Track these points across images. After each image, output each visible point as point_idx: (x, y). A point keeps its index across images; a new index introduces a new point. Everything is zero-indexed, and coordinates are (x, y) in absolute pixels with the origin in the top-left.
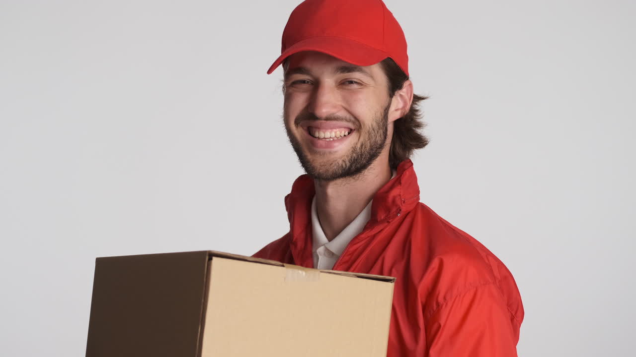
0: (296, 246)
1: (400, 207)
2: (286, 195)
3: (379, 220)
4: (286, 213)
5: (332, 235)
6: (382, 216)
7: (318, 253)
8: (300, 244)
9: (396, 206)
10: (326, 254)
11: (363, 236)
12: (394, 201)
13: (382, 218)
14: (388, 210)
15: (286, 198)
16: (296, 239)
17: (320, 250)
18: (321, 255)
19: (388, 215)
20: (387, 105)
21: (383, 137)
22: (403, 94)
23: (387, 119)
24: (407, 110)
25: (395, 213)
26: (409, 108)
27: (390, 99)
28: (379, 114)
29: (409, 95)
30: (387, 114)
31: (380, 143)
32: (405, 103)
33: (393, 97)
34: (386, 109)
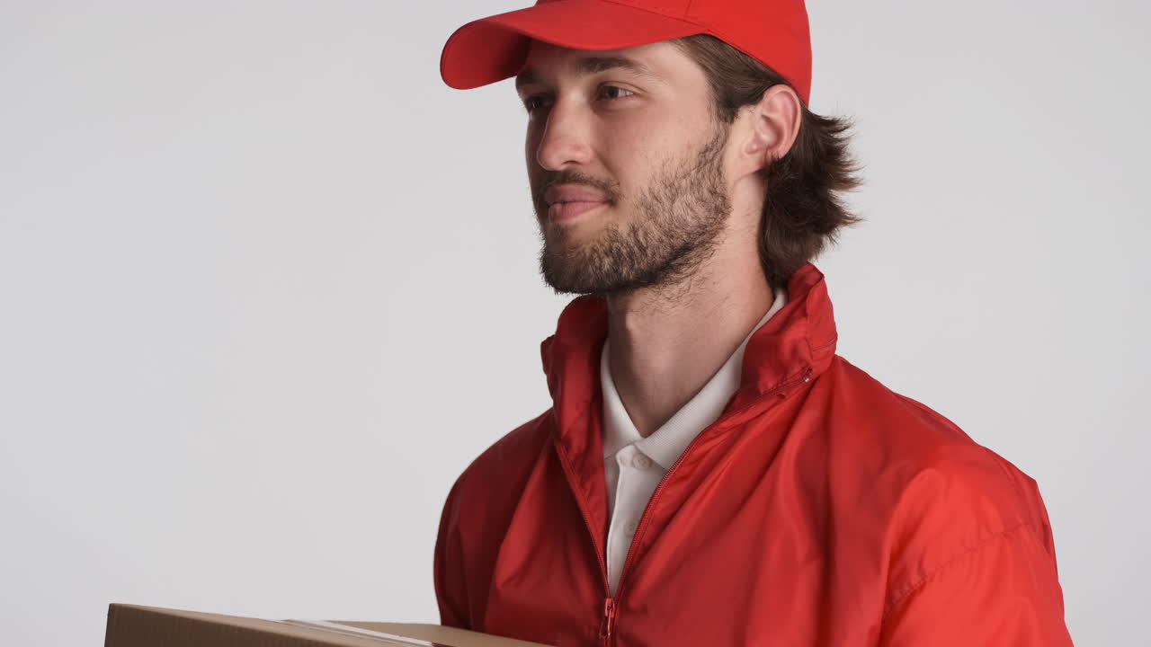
0: (568, 447)
1: (808, 364)
2: (544, 338)
3: (762, 391)
4: (543, 378)
5: (652, 424)
6: (768, 381)
7: (619, 461)
8: (578, 443)
9: (801, 361)
10: (637, 463)
11: (724, 424)
12: (794, 351)
13: (771, 385)
14: (782, 370)
15: (546, 346)
16: (569, 431)
17: (625, 455)
18: (624, 464)
19: (782, 381)
20: (710, 141)
21: (701, 211)
22: (773, 116)
23: (720, 173)
24: (783, 150)
25: (798, 377)
26: (790, 144)
27: (721, 127)
28: (677, 163)
29: (791, 117)
30: (712, 160)
31: (694, 222)
32: (779, 134)
33: (732, 122)
34: (707, 150)
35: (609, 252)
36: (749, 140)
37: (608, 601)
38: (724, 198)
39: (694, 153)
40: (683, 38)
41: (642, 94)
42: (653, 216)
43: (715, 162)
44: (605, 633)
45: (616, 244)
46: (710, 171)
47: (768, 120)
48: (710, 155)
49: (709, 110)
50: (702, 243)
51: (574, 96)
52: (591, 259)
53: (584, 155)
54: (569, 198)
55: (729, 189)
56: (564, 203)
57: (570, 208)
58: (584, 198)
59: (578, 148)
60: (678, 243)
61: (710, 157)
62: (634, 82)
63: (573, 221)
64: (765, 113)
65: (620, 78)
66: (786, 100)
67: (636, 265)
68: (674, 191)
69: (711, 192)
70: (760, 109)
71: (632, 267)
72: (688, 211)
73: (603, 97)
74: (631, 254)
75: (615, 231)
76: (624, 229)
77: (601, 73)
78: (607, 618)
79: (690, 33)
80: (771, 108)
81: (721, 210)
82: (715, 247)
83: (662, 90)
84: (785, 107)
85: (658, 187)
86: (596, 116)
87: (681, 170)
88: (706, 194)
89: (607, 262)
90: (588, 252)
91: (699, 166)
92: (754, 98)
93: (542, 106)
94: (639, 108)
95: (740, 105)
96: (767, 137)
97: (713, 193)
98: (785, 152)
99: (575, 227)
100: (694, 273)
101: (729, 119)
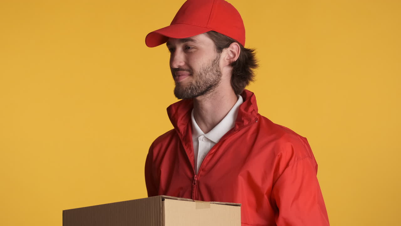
3: (245, 125)
10: (203, 140)
13: (247, 123)
17: (200, 138)
18: (200, 140)
19: (250, 122)
20: (215, 58)
21: (214, 77)
22: (233, 50)
23: (218, 66)
24: (236, 59)
25: (254, 121)
26: (238, 58)
27: (218, 54)
28: (206, 65)
29: (238, 50)
30: (216, 63)
31: (212, 79)
32: (235, 55)
33: (221, 52)
34: (214, 61)
35: (190, 88)
36: (227, 57)
37: (195, 176)
38: (220, 72)
39: (211, 62)
40: (206, 32)
41: (196, 48)
42: (201, 78)
43: (217, 63)
44: (195, 184)
45: (192, 86)
46: (216, 66)
47: (232, 52)
48: (216, 62)
49: (214, 50)
50: (216, 84)
51: (179, 49)
52: (186, 90)
53: (182, 64)
54: (180, 75)
55: (221, 69)
56: (179, 76)
57: (180, 77)
58: (184, 74)
59: (181, 62)
60: (208, 85)
61: (215, 62)
62: (193, 45)
63: (181, 81)
64: (231, 50)
65: (191, 44)
66: (236, 46)
67: (197, 91)
68: (206, 72)
69: (216, 71)
70: (229, 49)
71: (196, 92)
72: (210, 77)
73: (186, 49)
74: (196, 88)
75: (192, 83)
76: (194, 82)
77: (185, 43)
78: (195, 180)
79: (208, 31)
80: (233, 48)
81: (219, 75)
82: (219, 84)
83: (202, 46)
84: (236, 48)
85: (202, 71)
86: (185, 54)
87: (207, 67)
88: (215, 72)
89: (190, 91)
90: (185, 89)
91: (213, 65)
92: (227, 46)
93: (173, 50)
94: (195, 51)
95: (223, 48)
96: (232, 56)
97: (217, 71)
98: (236, 60)
99: (182, 82)
100: (214, 91)
101: (220, 52)
